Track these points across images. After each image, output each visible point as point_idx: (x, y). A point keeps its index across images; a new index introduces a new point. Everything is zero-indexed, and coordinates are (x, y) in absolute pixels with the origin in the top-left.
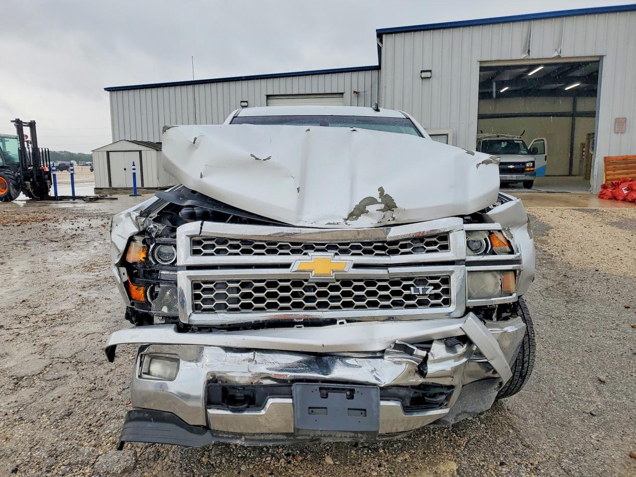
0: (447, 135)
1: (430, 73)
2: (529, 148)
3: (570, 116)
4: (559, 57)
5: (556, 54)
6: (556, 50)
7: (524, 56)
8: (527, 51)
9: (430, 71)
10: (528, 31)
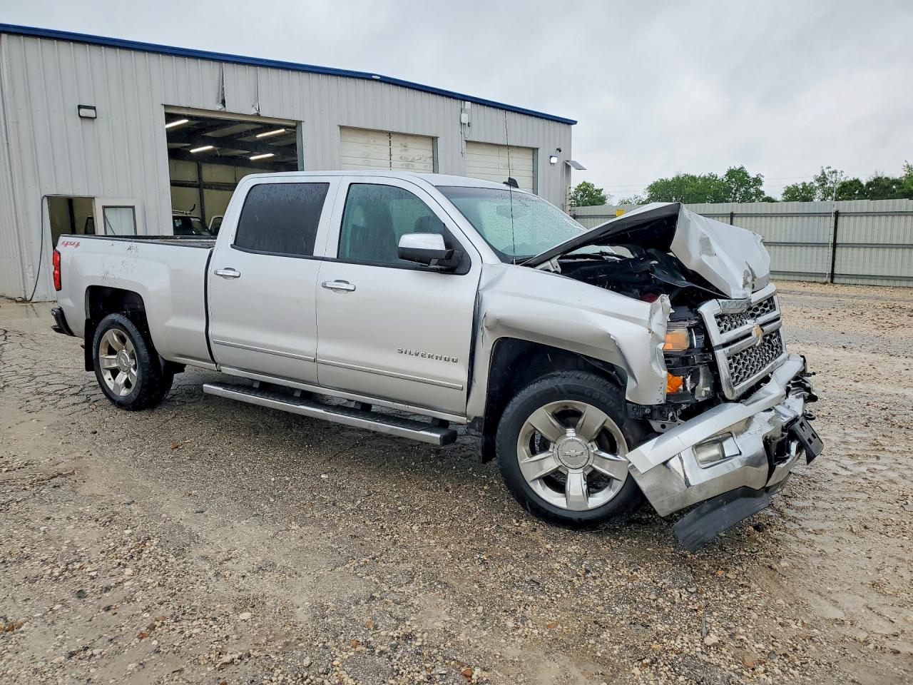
0: (133, 207)
1: (93, 111)
2: (209, 228)
3: (196, 187)
4: (258, 115)
5: (254, 112)
6: (253, 106)
7: (219, 107)
8: (220, 101)
9: (94, 108)
10: (220, 73)
